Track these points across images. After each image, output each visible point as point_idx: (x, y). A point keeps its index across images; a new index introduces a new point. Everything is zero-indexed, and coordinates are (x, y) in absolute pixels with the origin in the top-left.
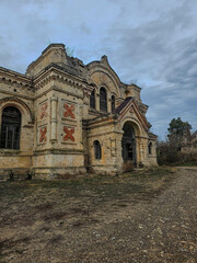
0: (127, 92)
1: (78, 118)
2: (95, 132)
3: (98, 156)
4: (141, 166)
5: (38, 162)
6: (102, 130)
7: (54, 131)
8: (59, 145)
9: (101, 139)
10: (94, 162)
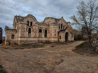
0: (67, 24)
1: (57, 32)
2: (60, 34)
3: (60, 38)
4: (69, 41)
5: (50, 39)
6: (61, 34)
7: (53, 34)
8: (54, 37)
9: (61, 36)
10: (60, 40)
